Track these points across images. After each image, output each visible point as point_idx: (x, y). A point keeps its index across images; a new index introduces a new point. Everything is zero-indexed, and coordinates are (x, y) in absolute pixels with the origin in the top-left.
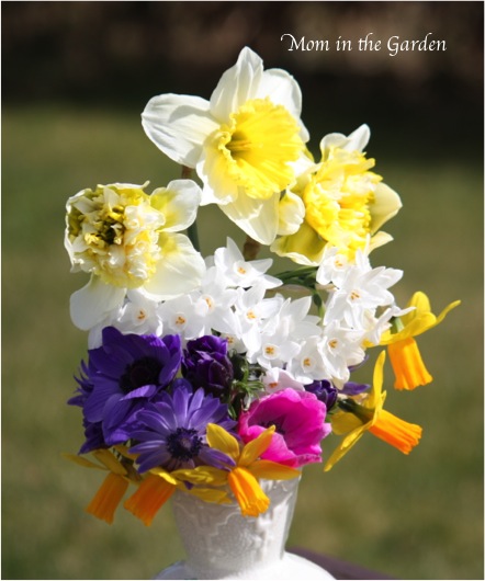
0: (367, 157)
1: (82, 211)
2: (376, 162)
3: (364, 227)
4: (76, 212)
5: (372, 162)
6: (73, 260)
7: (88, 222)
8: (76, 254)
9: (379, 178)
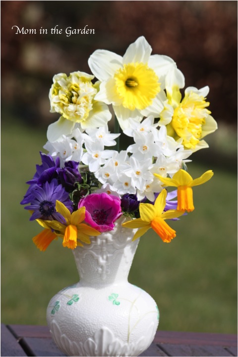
0: (206, 101)
1: (61, 85)
2: (210, 105)
3: (198, 134)
4: (57, 85)
5: (208, 104)
6: (52, 104)
7: (62, 90)
8: (55, 103)
9: (210, 112)
